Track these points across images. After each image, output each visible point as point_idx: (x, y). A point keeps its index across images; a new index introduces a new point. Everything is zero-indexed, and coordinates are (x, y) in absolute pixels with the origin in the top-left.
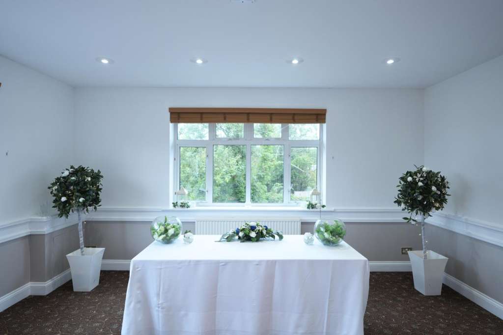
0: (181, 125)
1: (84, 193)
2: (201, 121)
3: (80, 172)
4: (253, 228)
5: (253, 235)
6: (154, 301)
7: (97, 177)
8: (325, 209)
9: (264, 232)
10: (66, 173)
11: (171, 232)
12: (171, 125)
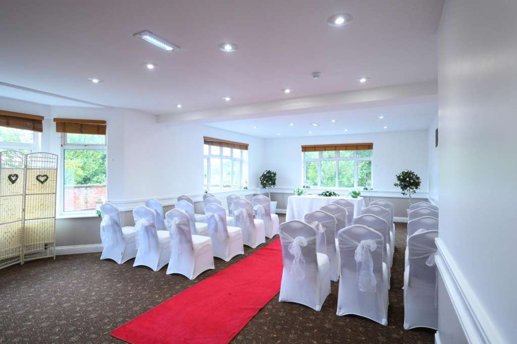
0: (306, 153)
1: (271, 180)
2: (315, 150)
3: (269, 172)
4: (328, 192)
5: (328, 194)
6: (295, 209)
7: (275, 174)
8: (373, 190)
9: (332, 194)
10: (265, 173)
11: (300, 191)
12: (303, 153)
